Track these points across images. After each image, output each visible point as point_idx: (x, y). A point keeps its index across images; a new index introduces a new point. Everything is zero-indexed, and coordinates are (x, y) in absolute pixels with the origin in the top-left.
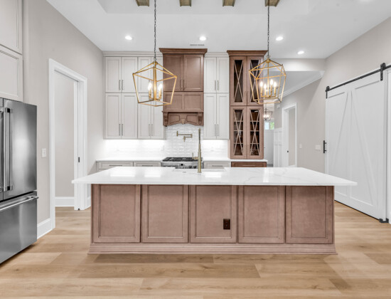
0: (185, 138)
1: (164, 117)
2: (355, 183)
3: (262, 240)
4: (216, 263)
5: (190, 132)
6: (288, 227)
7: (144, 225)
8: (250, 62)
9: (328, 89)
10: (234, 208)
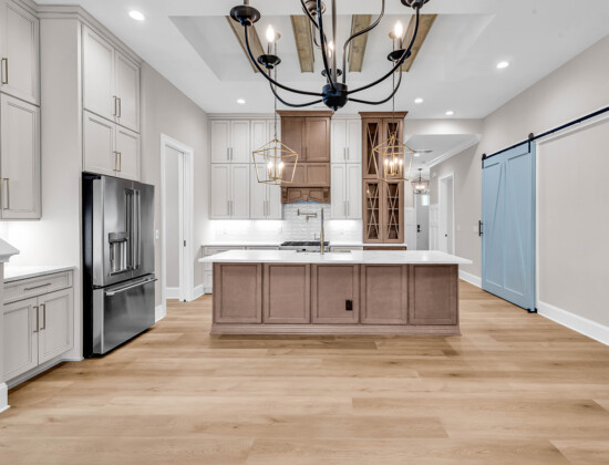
0: (308, 218)
1: (283, 193)
2: (470, 262)
3: (385, 321)
4: (337, 340)
5: (314, 211)
6: (411, 309)
7: (266, 306)
8: (386, 125)
9: (484, 157)
10: (356, 288)
